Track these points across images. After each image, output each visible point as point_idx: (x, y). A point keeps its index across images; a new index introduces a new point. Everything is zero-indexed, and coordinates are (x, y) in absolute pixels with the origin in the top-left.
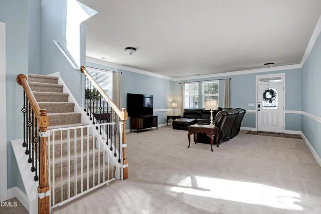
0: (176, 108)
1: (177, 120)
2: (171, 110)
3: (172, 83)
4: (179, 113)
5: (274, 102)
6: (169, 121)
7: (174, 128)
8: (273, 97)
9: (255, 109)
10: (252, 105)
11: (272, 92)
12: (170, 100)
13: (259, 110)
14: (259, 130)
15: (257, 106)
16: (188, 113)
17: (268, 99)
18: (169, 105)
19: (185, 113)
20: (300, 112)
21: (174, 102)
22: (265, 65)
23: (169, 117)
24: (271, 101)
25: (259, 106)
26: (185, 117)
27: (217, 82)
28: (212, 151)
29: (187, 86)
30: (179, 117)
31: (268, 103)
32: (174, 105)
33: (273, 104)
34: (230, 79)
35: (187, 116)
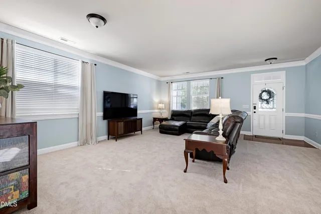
0: (163, 109)
1: (164, 123)
2: (156, 111)
3: (159, 83)
4: (166, 114)
5: (271, 103)
6: (155, 123)
7: (161, 132)
8: (270, 98)
9: (250, 111)
10: (247, 106)
11: (269, 93)
12: (157, 100)
13: (255, 112)
14: (255, 134)
15: (252, 108)
16: (176, 115)
17: (264, 100)
18: (156, 106)
19: (172, 115)
20: (303, 115)
21: (160, 102)
23: (155, 119)
24: (268, 103)
25: (255, 108)
26: (172, 119)
27: (208, 82)
28: (226, 182)
29: (174, 85)
30: (166, 119)
31: (265, 105)
32: (161, 106)
33: (271, 105)
34: (222, 78)
35: (175, 118)
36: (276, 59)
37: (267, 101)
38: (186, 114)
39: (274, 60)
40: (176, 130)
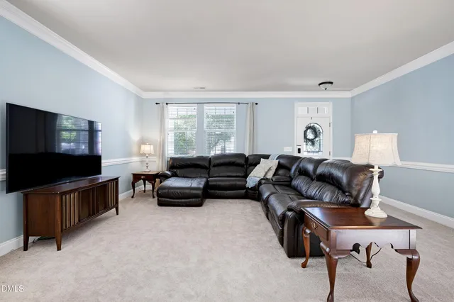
0: (150, 155)
2: (136, 159)
3: (140, 102)
5: (317, 145)
7: (161, 204)
8: (316, 137)
11: (315, 130)
12: (135, 136)
15: (296, 150)
16: (179, 167)
17: (309, 140)
18: (135, 149)
21: (145, 142)
22: (320, 84)
24: (313, 144)
25: (299, 151)
26: (174, 174)
27: (233, 108)
29: (172, 111)
30: (161, 176)
31: (310, 147)
33: (316, 148)
34: (257, 104)
35: (178, 172)
36: (332, 83)
37: (312, 142)
38: (198, 163)
39: (330, 85)
40: (196, 196)
